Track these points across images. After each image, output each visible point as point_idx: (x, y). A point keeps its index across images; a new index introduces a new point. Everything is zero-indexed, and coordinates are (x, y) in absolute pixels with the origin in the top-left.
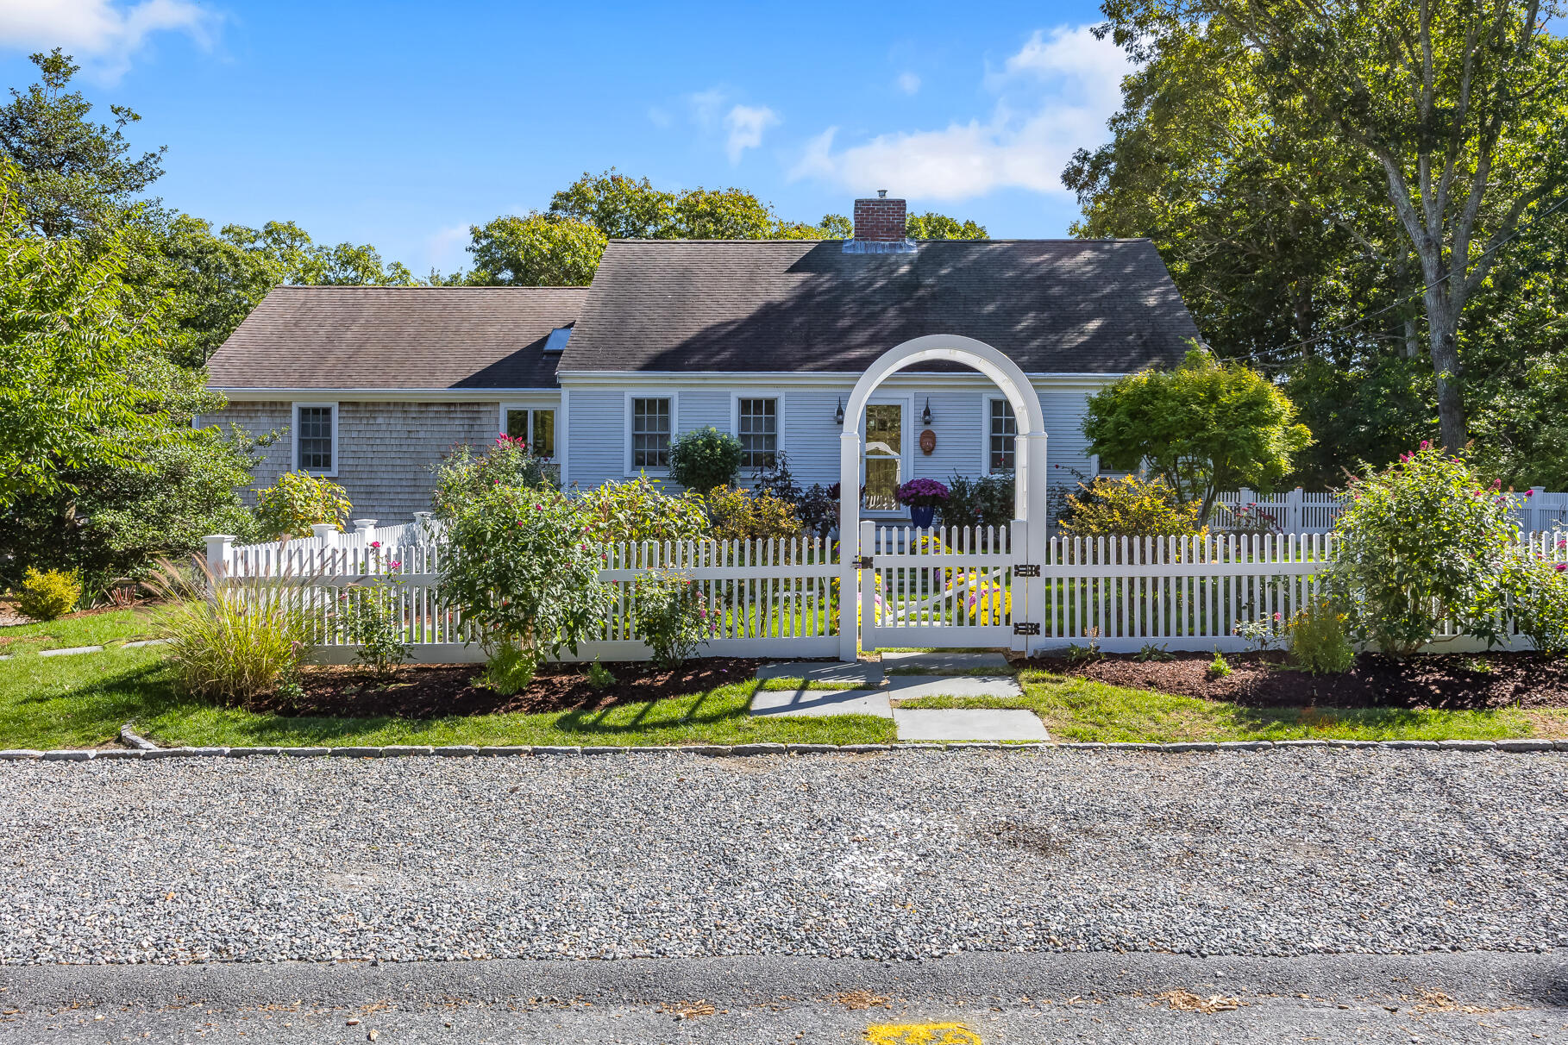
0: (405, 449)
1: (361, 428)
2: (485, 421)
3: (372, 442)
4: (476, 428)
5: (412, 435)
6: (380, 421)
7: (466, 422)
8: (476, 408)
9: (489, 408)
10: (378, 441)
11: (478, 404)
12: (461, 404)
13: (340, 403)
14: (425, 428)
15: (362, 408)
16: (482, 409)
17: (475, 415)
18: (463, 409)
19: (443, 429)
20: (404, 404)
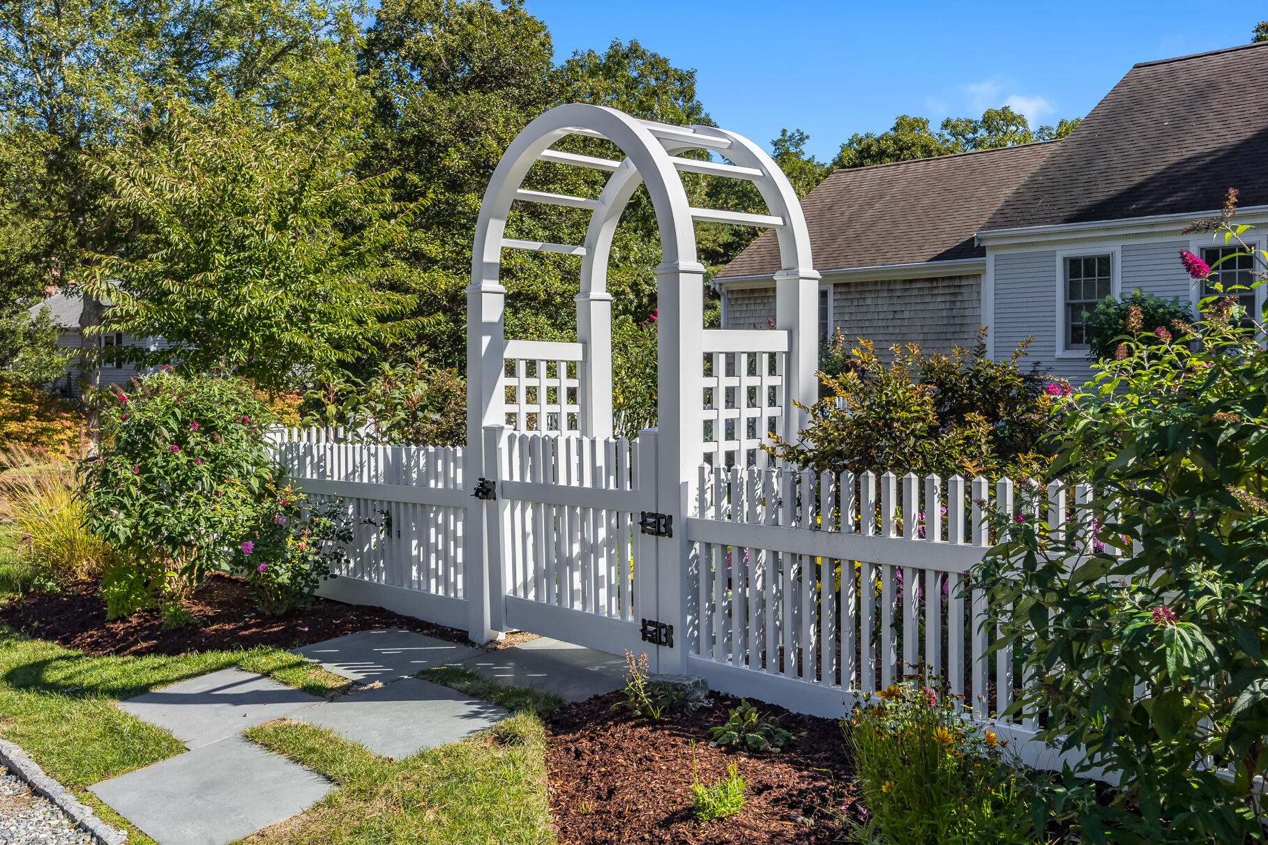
0: (891, 330)
1: (853, 309)
2: (966, 297)
3: (861, 324)
4: (958, 305)
5: (898, 316)
6: (869, 302)
7: (948, 298)
8: (957, 283)
9: (971, 282)
10: (867, 324)
11: (960, 277)
12: (943, 279)
13: (836, 285)
14: (909, 307)
15: (852, 289)
16: (964, 282)
17: (957, 290)
18: (946, 283)
19: (926, 307)
20: (889, 282)
